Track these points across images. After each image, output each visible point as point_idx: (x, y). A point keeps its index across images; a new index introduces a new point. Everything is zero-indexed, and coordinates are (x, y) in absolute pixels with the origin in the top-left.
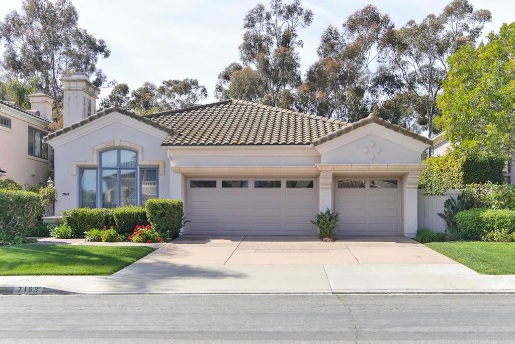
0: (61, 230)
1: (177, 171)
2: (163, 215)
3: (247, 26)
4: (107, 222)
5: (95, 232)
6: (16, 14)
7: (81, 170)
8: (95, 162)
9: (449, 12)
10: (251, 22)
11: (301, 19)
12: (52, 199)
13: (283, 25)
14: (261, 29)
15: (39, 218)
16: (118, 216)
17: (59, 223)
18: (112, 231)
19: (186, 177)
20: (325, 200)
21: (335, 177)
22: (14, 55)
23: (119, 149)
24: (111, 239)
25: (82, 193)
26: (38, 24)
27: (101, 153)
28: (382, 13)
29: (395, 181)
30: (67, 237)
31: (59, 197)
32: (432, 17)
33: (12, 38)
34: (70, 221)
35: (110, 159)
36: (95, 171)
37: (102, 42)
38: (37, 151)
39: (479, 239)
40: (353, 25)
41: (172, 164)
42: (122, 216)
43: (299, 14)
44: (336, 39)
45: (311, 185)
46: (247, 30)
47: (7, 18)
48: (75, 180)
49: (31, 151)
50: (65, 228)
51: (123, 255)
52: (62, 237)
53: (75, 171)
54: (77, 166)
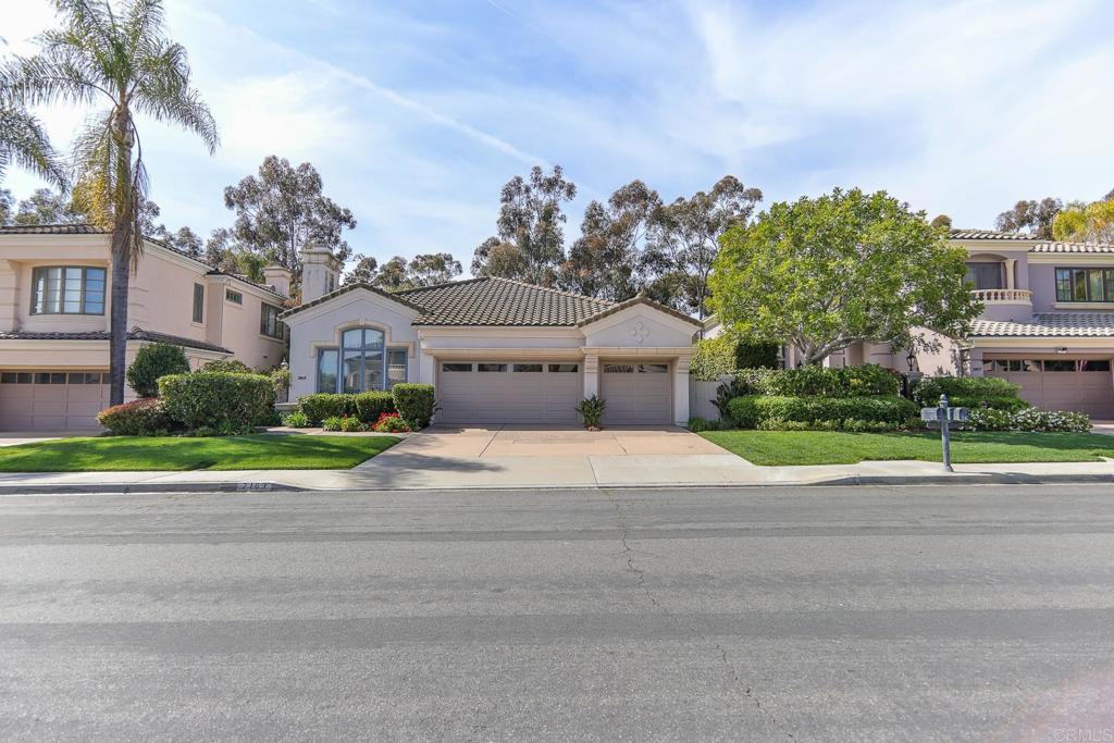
0: (295, 418)
1: (428, 352)
2: (411, 401)
3: (505, 200)
4: (349, 410)
5: (334, 420)
6: (251, 179)
7: (321, 351)
8: (337, 343)
9: (719, 190)
10: (508, 195)
11: (563, 193)
12: (286, 383)
13: (544, 198)
14: (519, 201)
15: (270, 405)
16: (361, 403)
17: (293, 410)
18: (354, 420)
19: (438, 359)
20: (590, 385)
21: (601, 360)
22: (249, 225)
23: (364, 328)
24: (352, 429)
25: (320, 376)
26: (276, 191)
27: (343, 332)
28: (650, 188)
29: (665, 365)
30: (302, 426)
31: (294, 382)
32: (701, 194)
33: (247, 205)
34: (306, 409)
35: (353, 339)
36: (336, 353)
37: (347, 211)
38: (271, 330)
39: (753, 428)
40: (619, 200)
41: (423, 346)
42: (366, 403)
43: (561, 187)
44: (601, 215)
45: (575, 369)
46: (505, 204)
47: (242, 184)
48: (314, 362)
49: (264, 329)
50: (300, 416)
51: (365, 446)
52: (296, 427)
53: (313, 352)
54: (317, 347)
